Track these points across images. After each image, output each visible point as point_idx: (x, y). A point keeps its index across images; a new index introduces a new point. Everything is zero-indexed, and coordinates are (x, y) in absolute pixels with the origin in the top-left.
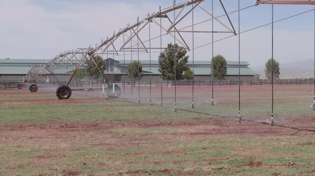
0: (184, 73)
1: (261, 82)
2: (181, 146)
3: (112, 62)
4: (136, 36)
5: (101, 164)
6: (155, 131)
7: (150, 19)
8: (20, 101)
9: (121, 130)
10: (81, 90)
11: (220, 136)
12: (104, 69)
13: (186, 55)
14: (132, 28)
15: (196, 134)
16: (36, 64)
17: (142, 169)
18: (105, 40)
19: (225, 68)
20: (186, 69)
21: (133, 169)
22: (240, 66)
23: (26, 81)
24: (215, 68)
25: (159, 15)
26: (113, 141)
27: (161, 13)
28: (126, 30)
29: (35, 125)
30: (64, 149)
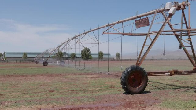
0: (89, 57)
1: (115, 60)
2: (89, 81)
3: (65, 53)
4: (68, 44)
5: (62, 88)
6: (80, 77)
7: (72, 39)
8: (34, 66)
9: (68, 76)
10: (51, 63)
11: (101, 78)
12: (63, 56)
13: (90, 51)
14: (67, 42)
15: (93, 77)
16: (38, 54)
17: (75, 89)
18: (59, 46)
19: (103, 55)
20: (90, 56)
21: (72, 89)
22: (109, 55)
23: (35, 60)
24: (99, 55)
25: (75, 38)
26: (66, 80)
27: (75, 37)
28: (65, 43)
29: (39, 75)
30: (49, 83)
